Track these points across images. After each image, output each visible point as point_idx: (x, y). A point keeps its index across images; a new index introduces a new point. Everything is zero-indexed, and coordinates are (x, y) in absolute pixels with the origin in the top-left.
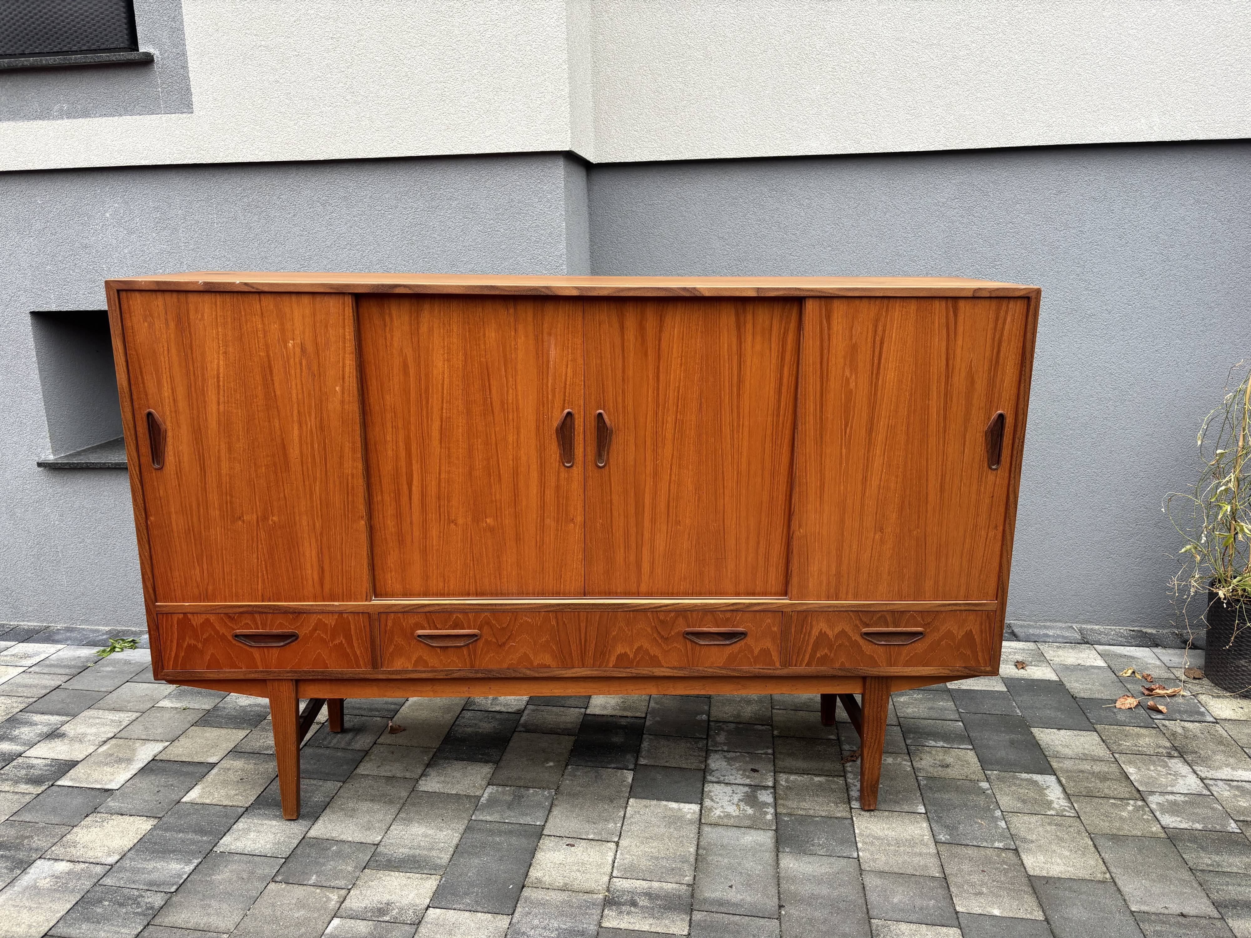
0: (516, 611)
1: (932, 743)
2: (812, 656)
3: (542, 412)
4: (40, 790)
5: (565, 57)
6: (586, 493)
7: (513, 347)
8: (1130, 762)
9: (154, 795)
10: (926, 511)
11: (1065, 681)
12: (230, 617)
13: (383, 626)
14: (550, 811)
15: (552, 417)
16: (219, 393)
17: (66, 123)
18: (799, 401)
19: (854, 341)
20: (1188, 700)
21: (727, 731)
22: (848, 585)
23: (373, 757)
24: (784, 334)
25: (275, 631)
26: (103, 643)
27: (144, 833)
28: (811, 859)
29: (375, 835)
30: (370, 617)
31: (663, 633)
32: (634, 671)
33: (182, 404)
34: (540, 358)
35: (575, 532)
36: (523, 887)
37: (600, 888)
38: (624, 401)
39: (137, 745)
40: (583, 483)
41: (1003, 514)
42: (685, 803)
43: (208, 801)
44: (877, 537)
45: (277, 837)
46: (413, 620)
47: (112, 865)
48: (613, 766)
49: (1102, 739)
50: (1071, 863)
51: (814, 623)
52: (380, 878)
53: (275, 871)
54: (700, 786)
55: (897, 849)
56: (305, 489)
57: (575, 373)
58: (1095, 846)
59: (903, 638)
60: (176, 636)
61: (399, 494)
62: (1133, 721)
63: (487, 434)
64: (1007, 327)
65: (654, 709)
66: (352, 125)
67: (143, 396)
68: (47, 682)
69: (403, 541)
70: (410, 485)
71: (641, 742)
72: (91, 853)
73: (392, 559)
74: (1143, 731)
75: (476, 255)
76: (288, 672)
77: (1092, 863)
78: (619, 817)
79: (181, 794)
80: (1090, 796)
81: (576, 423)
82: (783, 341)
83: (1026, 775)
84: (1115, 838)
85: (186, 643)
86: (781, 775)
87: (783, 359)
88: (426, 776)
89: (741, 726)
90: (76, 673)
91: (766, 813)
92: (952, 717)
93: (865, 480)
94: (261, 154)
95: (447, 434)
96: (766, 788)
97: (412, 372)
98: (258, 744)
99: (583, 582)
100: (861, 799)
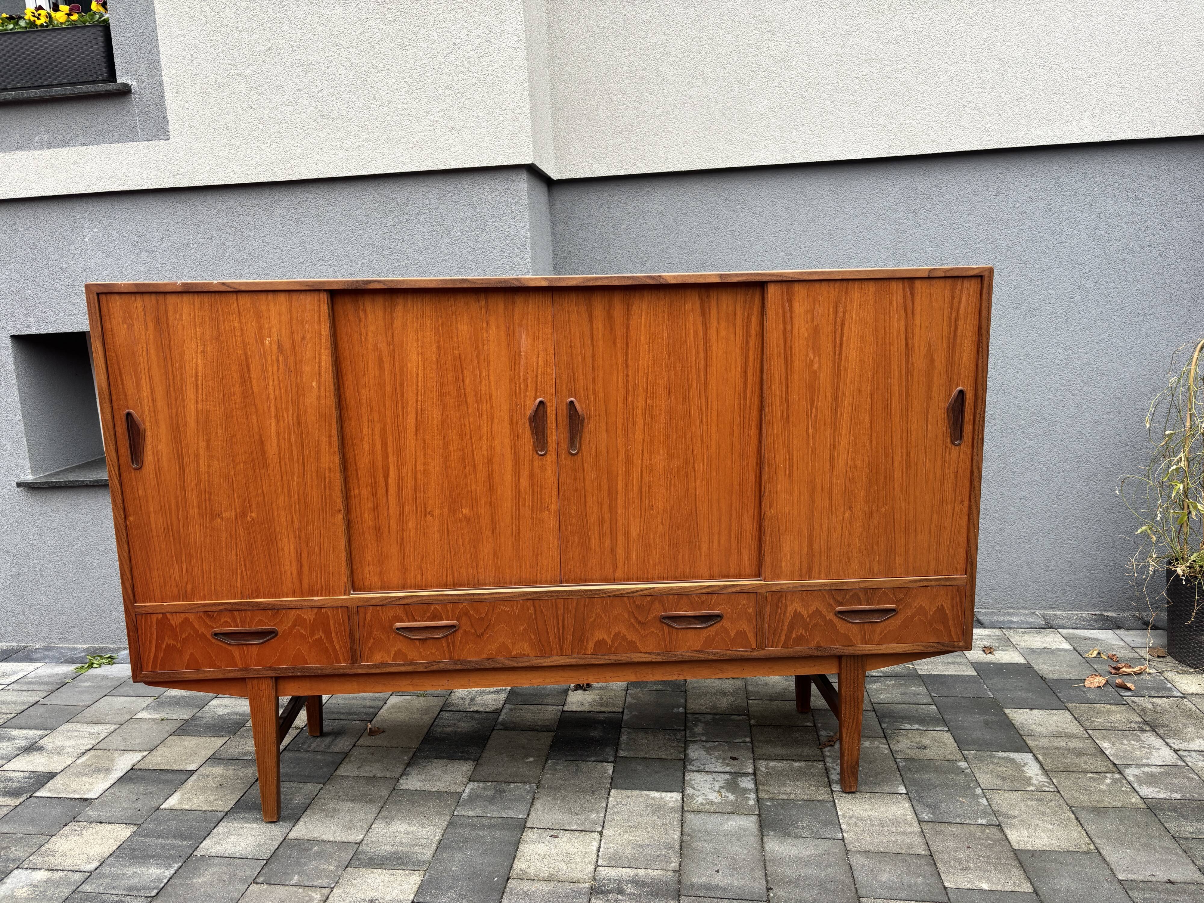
0: (493, 601)
1: (908, 726)
2: (788, 637)
3: (514, 402)
4: (18, 801)
5: (525, 75)
6: (560, 479)
7: (485, 339)
8: (1104, 738)
9: (133, 802)
10: (894, 488)
11: (1033, 663)
12: (209, 616)
13: (361, 620)
14: (532, 804)
15: (524, 406)
16: (197, 392)
17: (47, 153)
18: (765, 383)
19: (816, 323)
20: (1154, 677)
21: (704, 722)
22: (820, 564)
23: (352, 759)
24: (748, 318)
25: (254, 628)
26: (81, 660)
27: (123, 839)
28: (796, 841)
29: (356, 834)
30: (348, 611)
31: (640, 618)
32: (613, 658)
33: (161, 404)
34: (512, 349)
35: (550, 521)
36: (508, 879)
37: (585, 877)
38: (594, 389)
39: (116, 755)
40: (556, 471)
41: (968, 489)
42: (666, 791)
43: (187, 807)
44: (847, 515)
45: (258, 840)
46: (391, 613)
47: (91, 872)
48: (593, 759)
49: (1075, 717)
50: (1055, 836)
51: (788, 603)
52: (363, 875)
53: (257, 873)
54: (681, 775)
55: (881, 829)
56: (283, 485)
57: (546, 363)
58: (1077, 819)
59: (877, 615)
60: (155, 636)
61: (376, 487)
62: (1102, 699)
63: (461, 425)
64: (962, 305)
65: (630, 704)
66: (322, 146)
67: (122, 396)
68: (25, 698)
69: (380, 534)
70: (386, 478)
71: (620, 736)
72: (69, 861)
73: (370, 553)
74: (1114, 708)
75: (444, 266)
76: (267, 670)
77: (1075, 834)
78: (602, 808)
79: (161, 801)
80: (1068, 771)
81: (548, 411)
82: (747, 326)
83: (1003, 753)
84: (1096, 810)
85: (165, 643)
86: (761, 762)
87: (748, 342)
88: (407, 775)
89: (718, 717)
90: (54, 689)
91: (748, 799)
92: (925, 701)
93: (832, 458)
94: (235, 176)
95: (422, 427)
96: (746, 774)
97: (387, 365)
98: (237, 750)
99: (559, 570)
100: (842, 782)
